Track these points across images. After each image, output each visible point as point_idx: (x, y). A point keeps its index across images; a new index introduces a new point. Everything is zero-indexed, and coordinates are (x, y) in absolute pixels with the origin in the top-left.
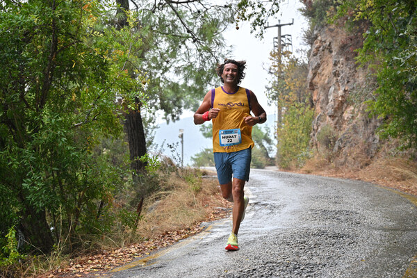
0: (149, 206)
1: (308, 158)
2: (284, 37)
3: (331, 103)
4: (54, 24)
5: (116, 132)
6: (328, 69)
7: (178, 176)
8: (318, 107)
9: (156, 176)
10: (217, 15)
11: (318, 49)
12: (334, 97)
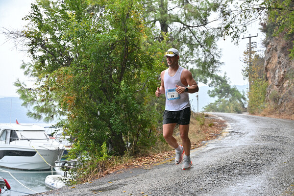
1: (264, 108)
2: (252, 43)
3: (277, 79)
6: (275, 60)
8: (270, 81)
10: (214, 33)
11: (269, 49)
12: (279, 75)
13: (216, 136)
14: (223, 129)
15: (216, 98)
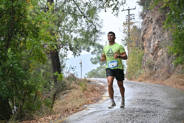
0: (61, 97)
1: (141, 74)
2: (131, 15)
3: (152, 48)
4: (13, 9)
5: (44, 61)
6: (151, 31)
7: (76, 83)
8: (146, 49)
9: (65, 83)
10: (96, 4)
11: (146, 21)
12: (153, 44)
13: (97, 100)
14: (103, 94)
15: (98, 65)
